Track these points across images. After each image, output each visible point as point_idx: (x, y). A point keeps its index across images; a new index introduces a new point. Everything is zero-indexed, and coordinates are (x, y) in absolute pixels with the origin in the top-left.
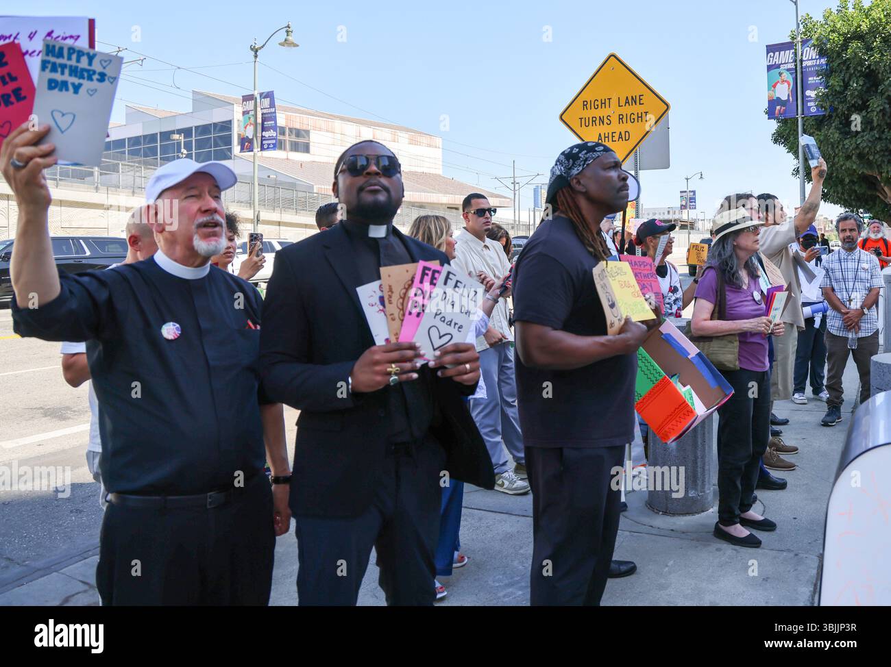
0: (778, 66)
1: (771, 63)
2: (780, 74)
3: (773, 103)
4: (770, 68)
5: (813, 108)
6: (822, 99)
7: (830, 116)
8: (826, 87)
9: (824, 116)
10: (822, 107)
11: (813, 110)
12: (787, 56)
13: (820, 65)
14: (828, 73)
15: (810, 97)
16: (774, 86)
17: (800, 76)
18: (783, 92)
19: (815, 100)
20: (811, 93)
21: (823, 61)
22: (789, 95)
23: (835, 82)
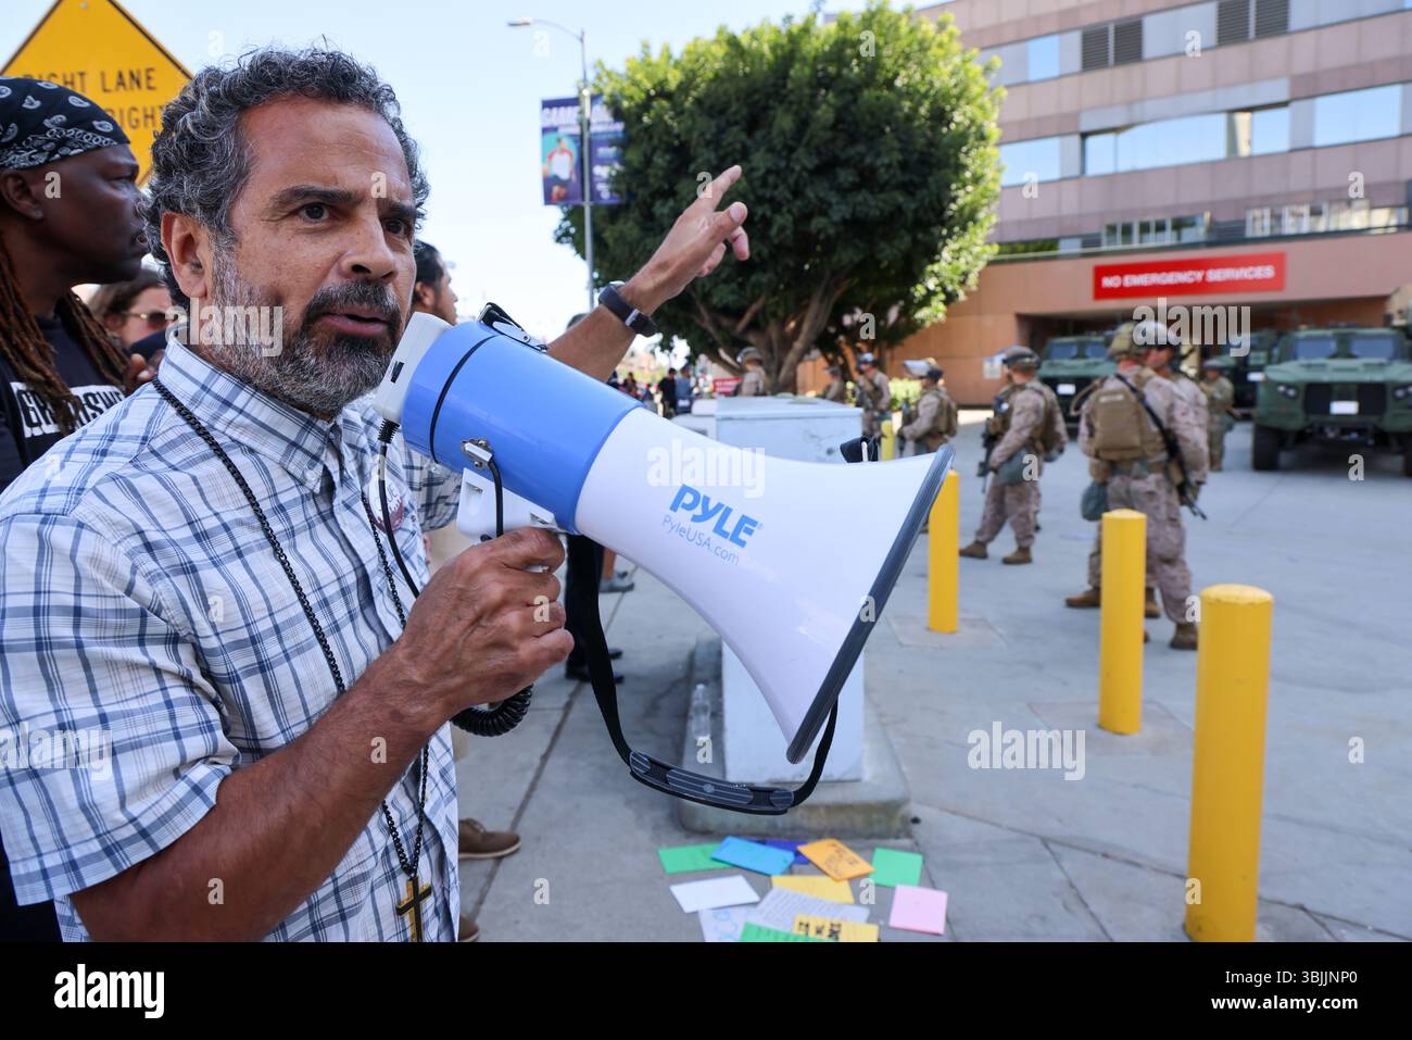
0: (554, 129)
1: (548, 123)
2: (559, 140)
3: (550, 182)
4: (545, 130)
5: (604, 190)
6: (614, 181)
7: (627, 206)
8: (622, 163)
9: (620, 206)
10: (617, 191)
11: (605, 195)
12: (567, 117)
13: (615, 132)
14: (624, 143)
15: (599, 176)
16: (550, 157)
17: (585, 146)
18: (564, 167)
19: (607, 181)
20: (601, 171)
21: (619, 127)
22: (571, 173)
23: (634, 156)
